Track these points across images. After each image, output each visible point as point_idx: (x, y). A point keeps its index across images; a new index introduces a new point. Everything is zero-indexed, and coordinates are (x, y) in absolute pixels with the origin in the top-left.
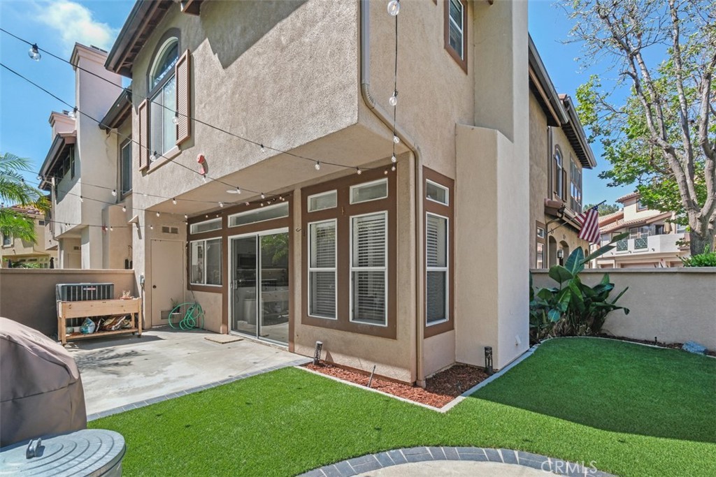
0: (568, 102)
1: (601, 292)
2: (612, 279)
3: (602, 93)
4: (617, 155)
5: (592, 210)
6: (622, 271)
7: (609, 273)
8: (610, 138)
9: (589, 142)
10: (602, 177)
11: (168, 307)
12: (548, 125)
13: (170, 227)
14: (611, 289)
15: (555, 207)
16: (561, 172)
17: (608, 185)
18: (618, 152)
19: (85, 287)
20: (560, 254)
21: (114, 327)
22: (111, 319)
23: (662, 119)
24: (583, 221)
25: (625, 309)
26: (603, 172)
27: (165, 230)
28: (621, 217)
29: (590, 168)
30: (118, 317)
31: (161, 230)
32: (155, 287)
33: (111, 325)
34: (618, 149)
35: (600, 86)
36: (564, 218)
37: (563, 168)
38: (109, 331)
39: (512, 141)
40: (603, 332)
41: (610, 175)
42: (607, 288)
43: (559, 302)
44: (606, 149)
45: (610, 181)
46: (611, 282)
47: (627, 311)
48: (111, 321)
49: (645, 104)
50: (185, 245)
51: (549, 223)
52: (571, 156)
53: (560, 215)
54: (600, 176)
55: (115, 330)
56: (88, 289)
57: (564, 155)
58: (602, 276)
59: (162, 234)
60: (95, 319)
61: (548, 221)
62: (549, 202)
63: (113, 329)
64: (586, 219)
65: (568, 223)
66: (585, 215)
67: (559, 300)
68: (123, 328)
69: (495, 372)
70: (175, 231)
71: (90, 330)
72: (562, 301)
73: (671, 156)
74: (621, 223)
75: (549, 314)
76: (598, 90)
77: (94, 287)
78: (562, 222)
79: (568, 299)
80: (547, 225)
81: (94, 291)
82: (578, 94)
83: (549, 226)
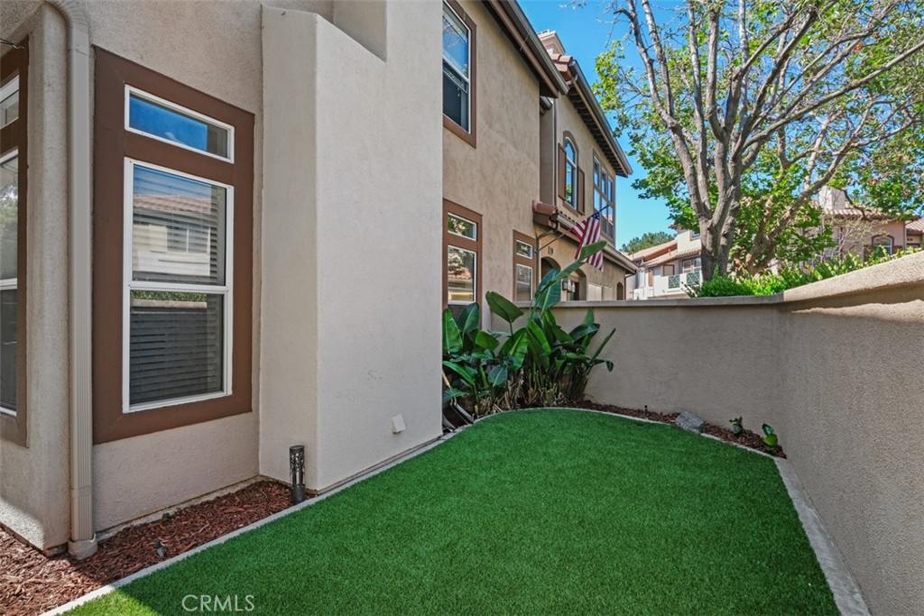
0: (573, 67)
1: (581, 337)
2: (598, 317)
3: (627, 67)
4: (649, 156)
5: (592, 218)
6: (618, 305)
7: (593, 307)
8: (640, 133)
9: (615, 136)
10: (636, 187)
12: (541, 94)
14: (596, 332)
15: (547, 213)
16: (576, 171)
17: (641, 196)
18: (650, 152)
20: (565, 284)
23: (668, 85)
24: (581, 234)
25: (608, 363)
26: (637, 181)
28: (674, 247)
29: (624, 176)
34: (649, 149)
35: (623, 57)
36: (559, 229)
37: (578, 167)
39: (384, 59)
40: (586, 398)
41: (644, 184)
42: (590, 330)
43: (511, 353)
44: (633, 145)
45: (643, 191)
46: (596, 322)
47: (610, 366)
49: (646, 60)
51: (541, 236)
52: (594, 153)
53: (554, 226)
54: (633, 185)
57: (580, 149)
58: (585, 313)
61: (539, 234)
62: (538, 205)
64: (584, 232)
65: (565, 236)
66: (583, 226)
67: (510, 349)
69: (312, 495)
72: (515, 351)
73: (678, 137)
74: (673, 254)
75: (491, 374)
76: (621, 63)
78: (557, 233)
79: (524, 348)
80: (538, 239)
82: (599, 65)
83: (540, 241)
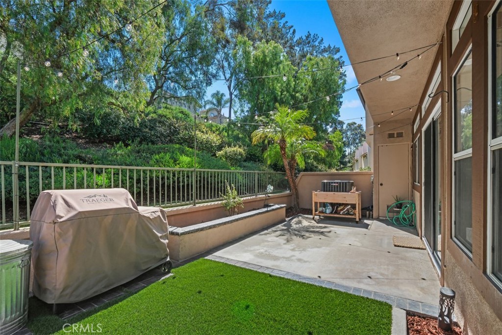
11: (392, 202)
13: (395, 133)
19: (332, 183)
21: (342, 212)
22: (342, 206)
27: (391, 136)
30: (347, 205)
31: (387, 136)
32: (381, 185)
33: (341, 210)
38: (338, 214)
48: (342, 207)
50: (410, 147)
55: (343, 214)
56: (334, 184)
59: (388, 139)
60: (332, 205)
63: (341, 213)
68: (348, 214)
70: (400, 135)
71: (328, 211)
77: (337, 183)
81: (337, 186)
